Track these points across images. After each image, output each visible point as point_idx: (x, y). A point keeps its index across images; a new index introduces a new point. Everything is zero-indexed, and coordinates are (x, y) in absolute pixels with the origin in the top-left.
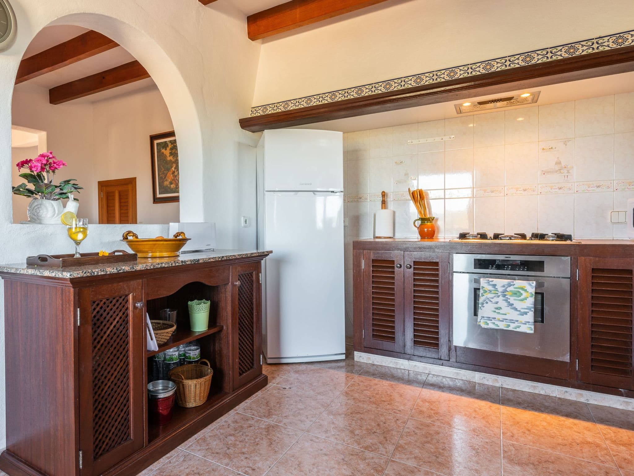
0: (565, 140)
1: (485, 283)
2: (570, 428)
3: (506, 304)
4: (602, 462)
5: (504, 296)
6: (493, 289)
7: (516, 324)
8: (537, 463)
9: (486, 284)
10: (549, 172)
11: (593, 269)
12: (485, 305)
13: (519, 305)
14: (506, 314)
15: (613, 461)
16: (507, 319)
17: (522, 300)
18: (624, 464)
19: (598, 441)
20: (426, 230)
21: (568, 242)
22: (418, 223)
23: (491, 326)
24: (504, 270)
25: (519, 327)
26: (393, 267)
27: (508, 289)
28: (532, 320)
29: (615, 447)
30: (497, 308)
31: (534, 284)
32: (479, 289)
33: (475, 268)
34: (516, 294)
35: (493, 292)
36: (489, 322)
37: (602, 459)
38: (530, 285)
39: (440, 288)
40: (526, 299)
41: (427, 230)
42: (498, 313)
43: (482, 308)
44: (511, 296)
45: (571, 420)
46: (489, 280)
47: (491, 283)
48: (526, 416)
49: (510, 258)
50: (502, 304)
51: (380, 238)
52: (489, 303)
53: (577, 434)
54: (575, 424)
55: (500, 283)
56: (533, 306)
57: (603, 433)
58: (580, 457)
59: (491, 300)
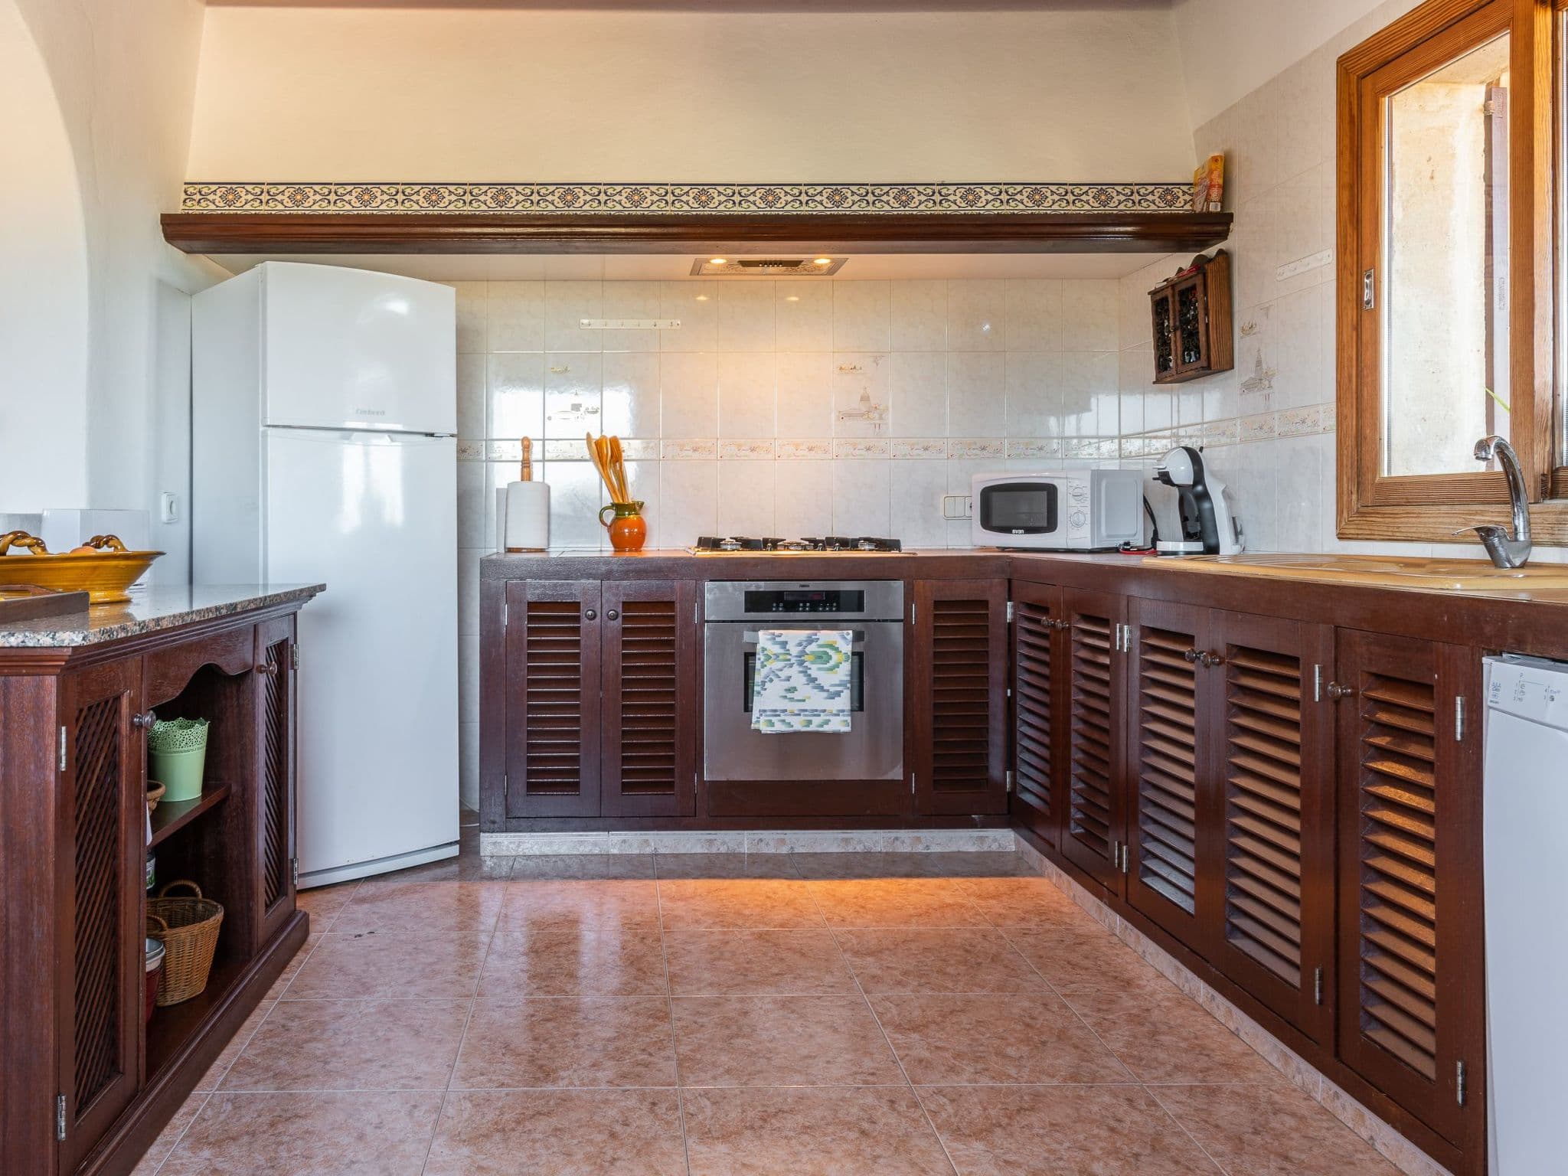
0: (875, 354)
1: (768, 639)
2: (917, 891)
3: (804, 680)
4: (974, 925)
5: (801, 663)
6: (782, 651)
7: (823, 717)
8: (893, 947)
9: (770, 643)
10: (850, 415)
11: (935, 601)
12: (768, 685)
13: (828, 680)
14: (804, 701)
15: (986, 921)
16: (806, 710)
17: (831, 669)
18: (1000, 921)
19: (960, 900)
20: (626, 530)
21: (894, 554)
22: (610, 516)
23: (779, 727)
24: (798, 611)
25: (827, 722)
26: (577, 619)
27: (808, 650)
28: (848, 707)
29: (983, 903)
30: (789, 690)
31: (850, 635)
32: (754, 654)
33: (747, 610)
34: (820, 657)
35: (781, 657)
36: (774, 719)
37: (972, 920)
38: (844, 638)
39: (677, 659)
40: (837, 666)
41: (630, 532)
42: (792, 699)
43: (762, 692)
44: (813, 663)
45: (915, 881)
46: (774, 634)
47: (778, 639)
48: (850, 888)
49: (808, 586)
50: (799, 680)
51: (518, 550)
52: (776, 680)
53: (929, 897)
54: (922, 885)
55: (794, 637)
56: (848, 678)
57: (962, 889)
58: (945, 926)
59: (779, 673)
